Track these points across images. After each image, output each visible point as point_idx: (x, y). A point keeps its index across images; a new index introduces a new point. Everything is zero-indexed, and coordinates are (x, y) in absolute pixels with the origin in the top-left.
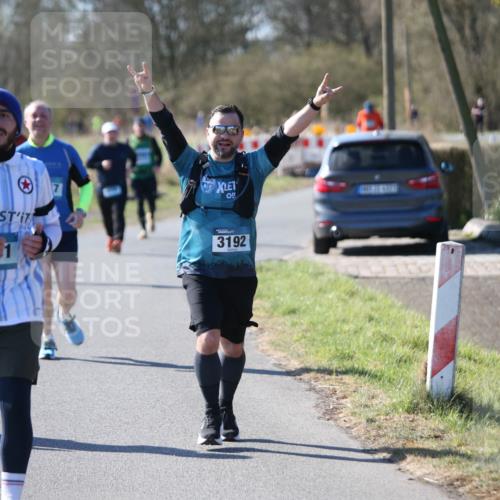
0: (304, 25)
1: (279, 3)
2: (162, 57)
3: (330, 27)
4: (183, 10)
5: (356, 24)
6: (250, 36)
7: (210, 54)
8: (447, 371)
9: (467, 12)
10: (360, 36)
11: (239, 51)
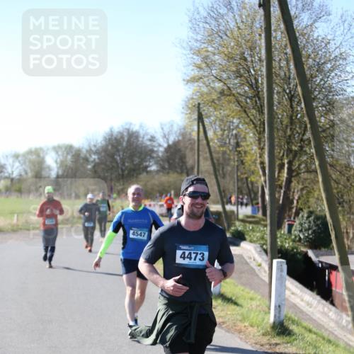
0: (167, 166)
1: (159, 159)
2: (119, 175)
3: (176, 167)
4: (127, 160)
5: (184, 167)
6: (149, 169)
7: (135, 175)
8: (218, 286)
9: (221, 166)
10: (185, 171)
11: (145, 174)
